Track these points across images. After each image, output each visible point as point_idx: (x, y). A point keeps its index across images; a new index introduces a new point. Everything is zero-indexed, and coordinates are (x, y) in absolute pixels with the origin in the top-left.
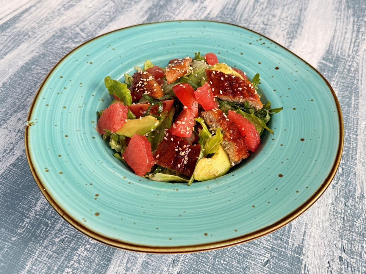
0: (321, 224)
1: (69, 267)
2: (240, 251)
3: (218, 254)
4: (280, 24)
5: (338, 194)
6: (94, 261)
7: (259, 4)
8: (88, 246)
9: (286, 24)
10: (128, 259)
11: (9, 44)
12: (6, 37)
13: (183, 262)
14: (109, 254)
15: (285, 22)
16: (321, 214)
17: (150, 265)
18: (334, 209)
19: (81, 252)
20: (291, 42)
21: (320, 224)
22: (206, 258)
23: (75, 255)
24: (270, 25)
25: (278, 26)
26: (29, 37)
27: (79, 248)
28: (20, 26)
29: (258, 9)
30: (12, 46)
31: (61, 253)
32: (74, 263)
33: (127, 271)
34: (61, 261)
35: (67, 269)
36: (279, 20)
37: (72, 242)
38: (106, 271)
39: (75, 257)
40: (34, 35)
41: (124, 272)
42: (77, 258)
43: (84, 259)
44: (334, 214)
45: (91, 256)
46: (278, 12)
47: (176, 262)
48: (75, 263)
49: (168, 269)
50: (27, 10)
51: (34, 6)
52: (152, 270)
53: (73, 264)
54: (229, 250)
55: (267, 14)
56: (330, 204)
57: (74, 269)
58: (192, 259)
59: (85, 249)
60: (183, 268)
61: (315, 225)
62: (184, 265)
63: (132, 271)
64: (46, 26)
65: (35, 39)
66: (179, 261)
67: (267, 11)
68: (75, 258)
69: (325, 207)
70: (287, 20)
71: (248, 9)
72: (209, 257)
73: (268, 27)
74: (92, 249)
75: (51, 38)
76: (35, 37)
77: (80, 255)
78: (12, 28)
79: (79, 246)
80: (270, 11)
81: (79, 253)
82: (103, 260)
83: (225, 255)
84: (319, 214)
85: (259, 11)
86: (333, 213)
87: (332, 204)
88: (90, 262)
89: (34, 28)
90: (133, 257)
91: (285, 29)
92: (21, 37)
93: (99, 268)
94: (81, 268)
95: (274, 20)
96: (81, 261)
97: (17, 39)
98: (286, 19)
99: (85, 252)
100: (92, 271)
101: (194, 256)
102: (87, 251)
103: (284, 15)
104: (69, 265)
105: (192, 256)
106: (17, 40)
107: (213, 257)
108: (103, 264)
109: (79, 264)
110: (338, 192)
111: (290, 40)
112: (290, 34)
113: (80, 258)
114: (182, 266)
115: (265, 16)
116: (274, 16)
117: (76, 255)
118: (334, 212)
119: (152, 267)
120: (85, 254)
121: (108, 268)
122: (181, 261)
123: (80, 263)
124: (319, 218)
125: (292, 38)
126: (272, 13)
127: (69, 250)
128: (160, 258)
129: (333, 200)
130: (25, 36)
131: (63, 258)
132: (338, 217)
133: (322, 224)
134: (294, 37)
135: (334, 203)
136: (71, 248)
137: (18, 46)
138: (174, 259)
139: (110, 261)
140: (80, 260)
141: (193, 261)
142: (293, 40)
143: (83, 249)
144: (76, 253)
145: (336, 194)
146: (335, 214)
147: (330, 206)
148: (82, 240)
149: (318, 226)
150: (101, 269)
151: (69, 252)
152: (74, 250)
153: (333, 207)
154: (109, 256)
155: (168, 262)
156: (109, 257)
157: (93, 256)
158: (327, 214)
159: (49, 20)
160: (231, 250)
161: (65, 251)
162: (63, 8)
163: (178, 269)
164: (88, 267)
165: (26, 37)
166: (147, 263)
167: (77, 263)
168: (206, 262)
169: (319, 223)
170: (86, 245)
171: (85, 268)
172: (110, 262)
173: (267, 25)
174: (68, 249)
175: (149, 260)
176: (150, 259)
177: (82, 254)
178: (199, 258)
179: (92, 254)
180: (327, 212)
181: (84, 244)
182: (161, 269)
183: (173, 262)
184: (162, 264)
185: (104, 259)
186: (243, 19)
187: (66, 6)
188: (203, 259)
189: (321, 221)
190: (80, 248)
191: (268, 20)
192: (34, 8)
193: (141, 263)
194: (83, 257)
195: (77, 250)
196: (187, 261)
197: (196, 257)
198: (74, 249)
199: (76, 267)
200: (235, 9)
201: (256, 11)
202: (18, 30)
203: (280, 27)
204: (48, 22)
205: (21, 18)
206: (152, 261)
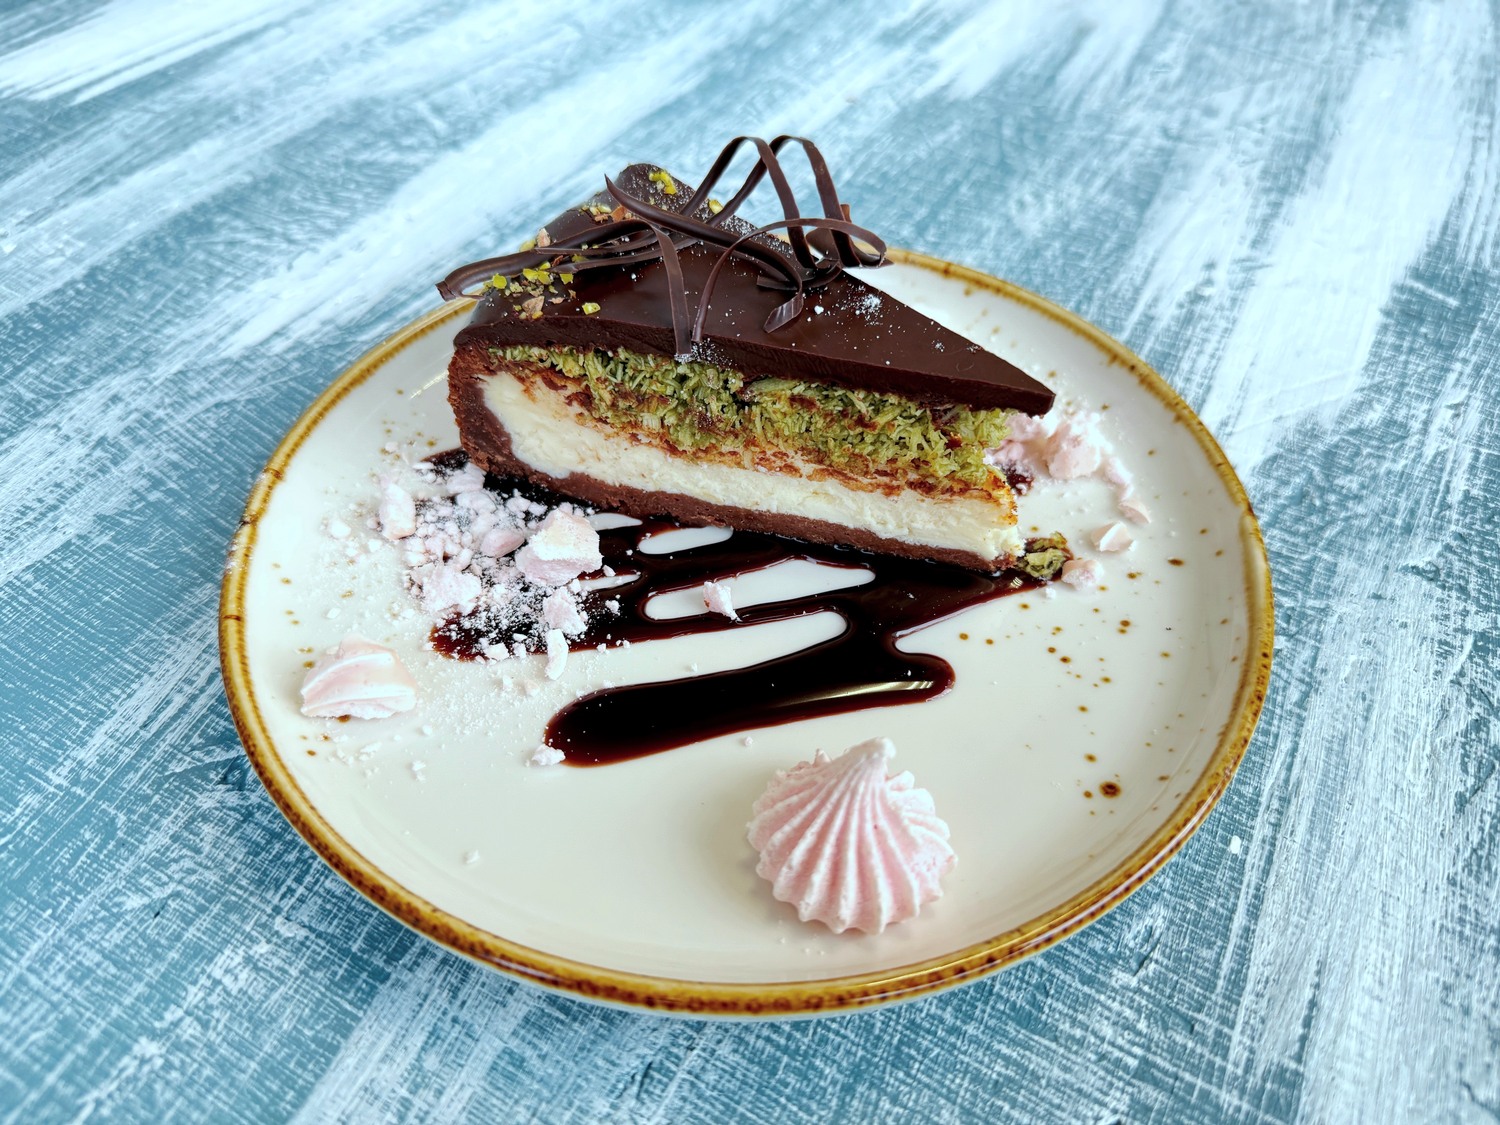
0: (1395, 972)
1: (154, 1035)
2: (981, 1063)
3: (869, 1063)
4: (1235, 141)
5: (1482, 839)
6: (273, 1020)
7: (1150, 69)
8: (262, 948)
9: (1258, 143)
10: (431, 1034)
11: (155, 139)
12: (147, 117)
13: (693, 1084)
14: (351, 995)
15: (1255, 135)
16: (1401, 925)
17: (529, 1073)
18: (1464, 907)
19: (227, 971)
20: (1277, 205)
21: (1391, 976)
22: (806, 1077)
23: (194, 983)
24: (1190, 142)
25: (1226, 149)
26: (235, 120)
27: (220, 951)
28: (209, 84)
29: (1148, 85)
30: (163, 146)
31: (134, 963)
32: (181, 1020)
33: (415, 1089)
34: (128, 1001)
35: (143, 1040)
36: (1229, 128)
37: (197, 923)
38: (317, 1077)
39: (193, 989)
40: (252, 115)
41: (403, 1092)
42: (201, 994)
43: (231, 1007)
44: (1461, 933)
45: (266, 997)
46: (1228, 100)
47: (657, 1076)
48: (188, 1020)
49: (614, 1106)
50: (248, 37)
51: (282, 23)
52: (533, 1102)
53: (176, 1024)
54: (928, 1050)
55: (1181, 102)
56: (1443, 885)
57: (177, 1047)
58: (738, 1075)
59: (248, 960)
60: (688, 1108)
61: (1368, 980)
62: (693, 1098)
63: (439, 1093)
64: (305, 91)
65: (254, 130)
66: (670, 1075)
67: (1183, 92)
68: (194, 995)
69: (1420, 895)
70: (1263, 131)
71: (1104, 81)
72: (821, 1075)
73: (1183, 146)
74: (277, 962)
75: (315, 129)
76: (255, 124)
77: (216, 982)
78: (178, 88)
79: (226, 942)
80: (1197, 93)
81: (217, 973)
82: (316, 1022)
83: (901, 1075)
84: (1386, 924)
85: (1151, 91)
86: (1458, 928)
87: (1452, 882)
88: (257, 1025)
89: (259, 93)
90: (458, 1027)
91: (1254, 161)
92: (204, 119)
93: (291, 1056)
94: (211, 1048)
95: (1211, 124)
96: (216, 1014)
97: (188, 125)
98: (1259, 126)
99: (243, 976)
100: (253, 1065)
101: (751, 1061)
102: (256, 968)
103: (1252, 112)
104: (157, 1024)
105: (737, 1057)
106: (188, 130)
107: (839, 1077)
108: (314, 1039)
109: (205, 1025)
110: (1482, 829)
111: (1273, 197)
112: (1276, 177)
113: (214, 1000)
114: (684, 1099)
115: (1171, 109)
116: (1210, 112)
117: (203, 980)
118: (1462, 921)
119: (536, 1086)
120: (241, 983)
121: (328, 1062)
122: (681, 1075)
123: (208, 1021)
124: (1388, 946)
125: (1283, 191)
126: (1203, 100)
127: (173, 955)
128: (581, 1049)
129: (1460, 864)
130: (219, 115)
131: (139, 988)
132: (1482, 950)
133: (1403, 976)
134: (1291, 189)
135: (1462, 877)
136: (186, 946)
137: (186, 146)
138: (649, 1060)
139: (345, 1031)
140: (210, 1007)
141: (744, 1082)
142: (1287, 200)
143: (238, 959)
144: (203, 971)
145: (1475, 838)
146: (1467, 931)
147: (1442, 894)
148: (244, 919)
149: (1381, 983)
150: (299, 1064)
151: (173, 965)
152: (195, 956)
153: (1459, 901)
154: (349, 1007)
155: (617, 1071)
156: (346, 1012)
157: (275, 996)
158: (1428, 928)
159: (323, 73)
160: (937, 1050)
161: (158, 957)
162: (384, 39)
163: (661, 1111)
164: (240, 1047)
165: (223, 120)
166: (520, 1062)
167: (198, 1019)
168: (803, 1094)
169: (1386, 969)
170: (254, 941)
171: (224, 1050)
172: (345, 1037)
173: (1179, 138)
174: (170, 948)
175: (529, 1052)
176: (535, 1047)
177: (227, 980)
178: (773, 1073)
179: (273, 989)
180: (1430, 919)
181: (249, 936)
182: (577, 1103)
183: (646, 1075)
184: (587, 1080)
185: (324, 1016)
186: (1082, 111)
187: (398, 31)
188: (792, 1079)
189: (1399, 960)
190: (227, 952)
191: (1186, 122)
192: (278, 32)
193: (489, 1058)
194: (229, 994)
195: (210, 960)
196: (711, 1077)
197: (759, 1063)
198: (200, 954)
199: (186, 1037)
200: (1051, 80)
201: (1135, 91)
202: (201, 95)
203: (1236, 152)
204: (318, 78)
205: (222, 60)
206: (543, 1057)
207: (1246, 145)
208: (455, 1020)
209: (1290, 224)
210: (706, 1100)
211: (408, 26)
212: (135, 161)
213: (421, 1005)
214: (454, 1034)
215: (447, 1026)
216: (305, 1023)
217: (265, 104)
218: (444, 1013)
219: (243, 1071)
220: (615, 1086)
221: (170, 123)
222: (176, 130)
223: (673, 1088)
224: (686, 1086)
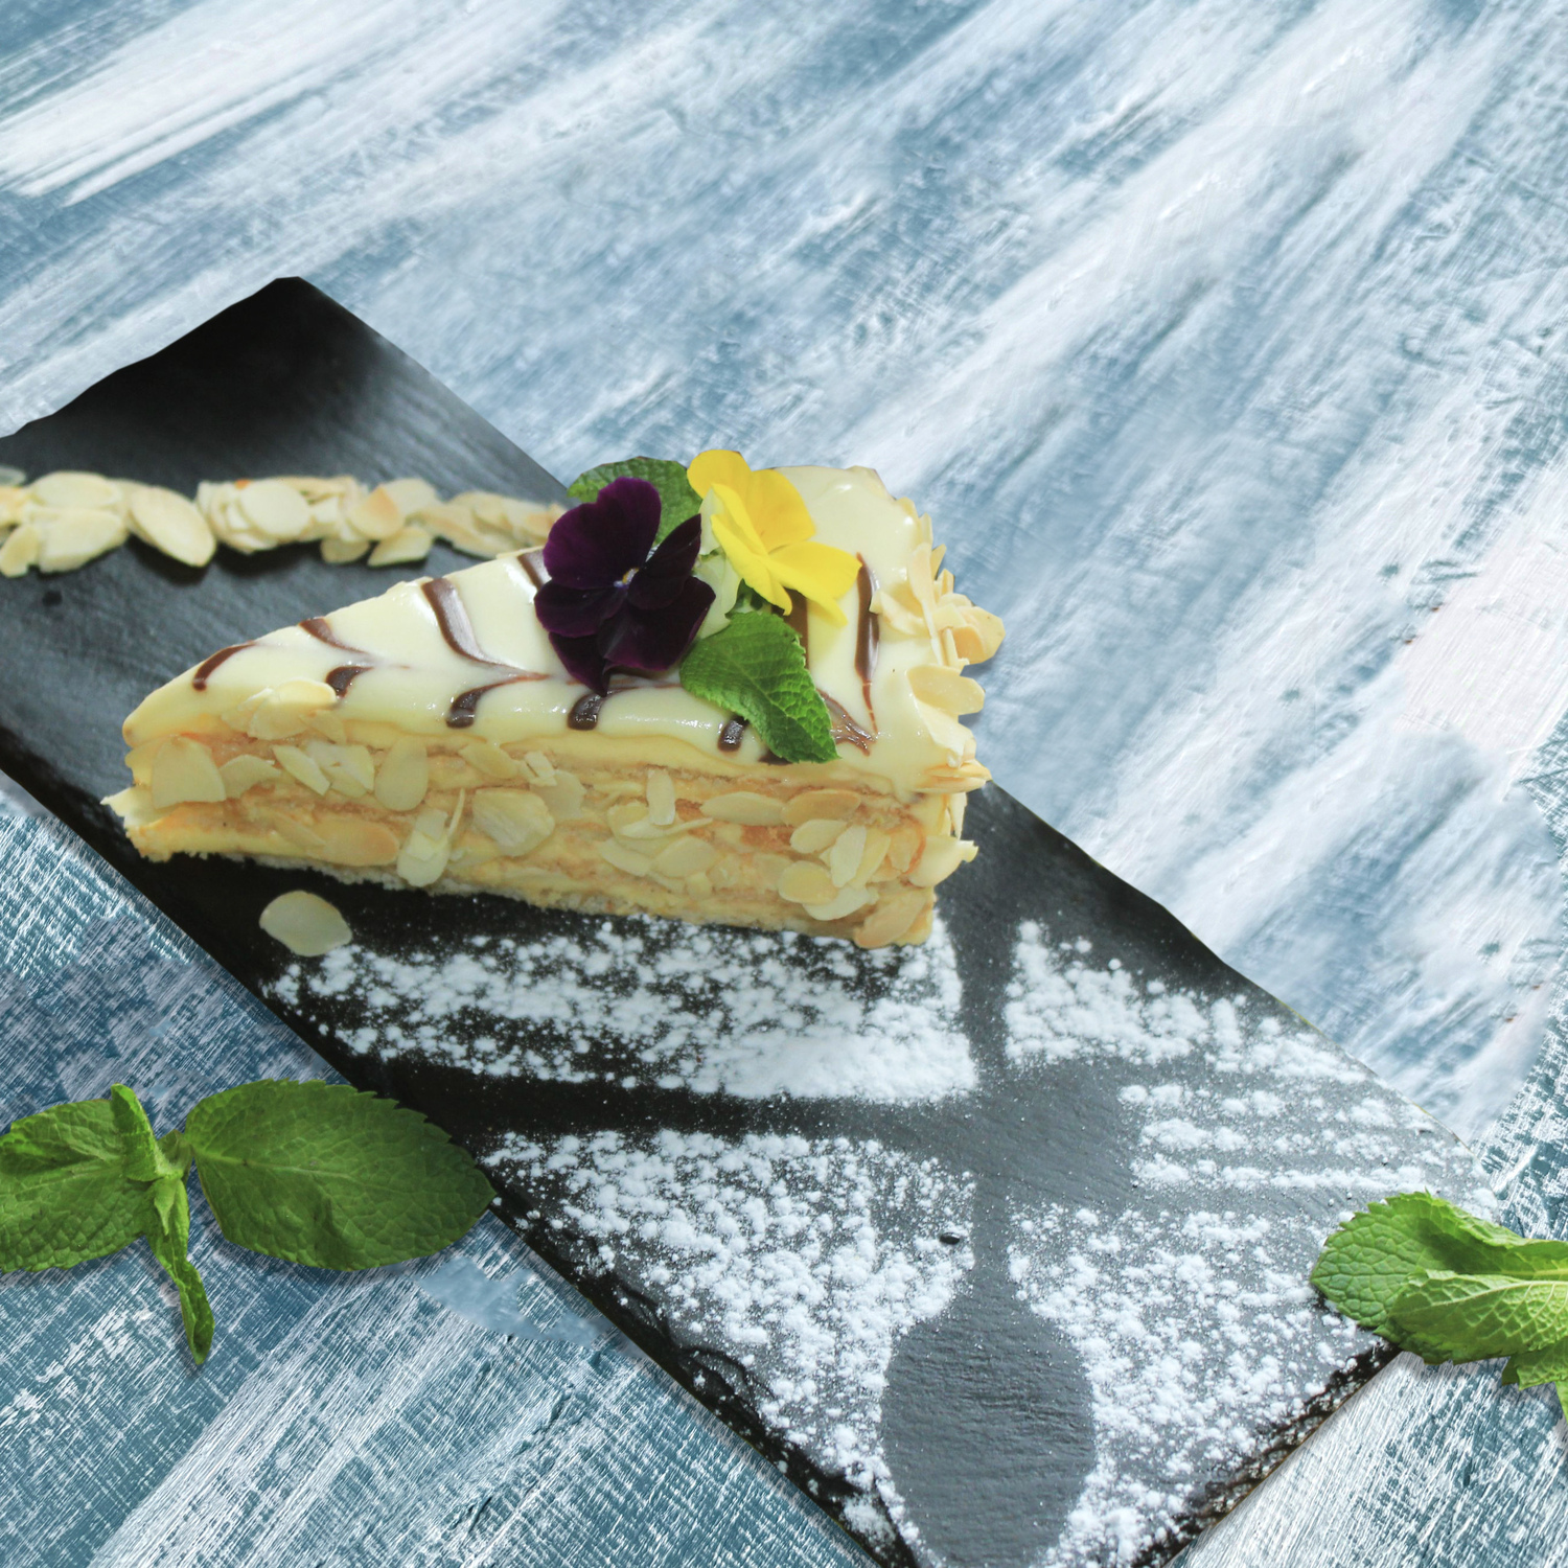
207: (1508, 374)
208: (313, 1421)
209: (1522, 511)
210: (534, 1547)
211: (472, 103)
212: (129, 298)
213: (284, 1400)
214: (309, 1436)
215: (305, 1427)
216: (173, 1401)
217: (285, 220)
218: (305, 1412)
219: (111, 1440)
220: (451, 1516)
221: (172, 243)
222: (179, 253)
223: (506, 1527)
224: (518, 1529)
